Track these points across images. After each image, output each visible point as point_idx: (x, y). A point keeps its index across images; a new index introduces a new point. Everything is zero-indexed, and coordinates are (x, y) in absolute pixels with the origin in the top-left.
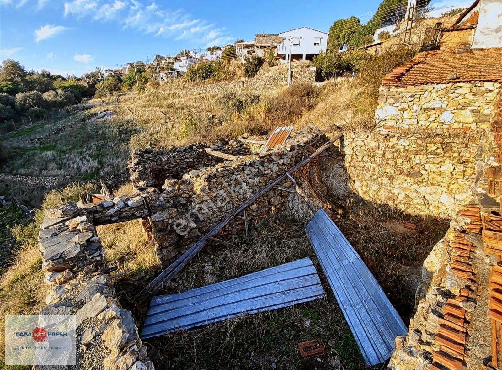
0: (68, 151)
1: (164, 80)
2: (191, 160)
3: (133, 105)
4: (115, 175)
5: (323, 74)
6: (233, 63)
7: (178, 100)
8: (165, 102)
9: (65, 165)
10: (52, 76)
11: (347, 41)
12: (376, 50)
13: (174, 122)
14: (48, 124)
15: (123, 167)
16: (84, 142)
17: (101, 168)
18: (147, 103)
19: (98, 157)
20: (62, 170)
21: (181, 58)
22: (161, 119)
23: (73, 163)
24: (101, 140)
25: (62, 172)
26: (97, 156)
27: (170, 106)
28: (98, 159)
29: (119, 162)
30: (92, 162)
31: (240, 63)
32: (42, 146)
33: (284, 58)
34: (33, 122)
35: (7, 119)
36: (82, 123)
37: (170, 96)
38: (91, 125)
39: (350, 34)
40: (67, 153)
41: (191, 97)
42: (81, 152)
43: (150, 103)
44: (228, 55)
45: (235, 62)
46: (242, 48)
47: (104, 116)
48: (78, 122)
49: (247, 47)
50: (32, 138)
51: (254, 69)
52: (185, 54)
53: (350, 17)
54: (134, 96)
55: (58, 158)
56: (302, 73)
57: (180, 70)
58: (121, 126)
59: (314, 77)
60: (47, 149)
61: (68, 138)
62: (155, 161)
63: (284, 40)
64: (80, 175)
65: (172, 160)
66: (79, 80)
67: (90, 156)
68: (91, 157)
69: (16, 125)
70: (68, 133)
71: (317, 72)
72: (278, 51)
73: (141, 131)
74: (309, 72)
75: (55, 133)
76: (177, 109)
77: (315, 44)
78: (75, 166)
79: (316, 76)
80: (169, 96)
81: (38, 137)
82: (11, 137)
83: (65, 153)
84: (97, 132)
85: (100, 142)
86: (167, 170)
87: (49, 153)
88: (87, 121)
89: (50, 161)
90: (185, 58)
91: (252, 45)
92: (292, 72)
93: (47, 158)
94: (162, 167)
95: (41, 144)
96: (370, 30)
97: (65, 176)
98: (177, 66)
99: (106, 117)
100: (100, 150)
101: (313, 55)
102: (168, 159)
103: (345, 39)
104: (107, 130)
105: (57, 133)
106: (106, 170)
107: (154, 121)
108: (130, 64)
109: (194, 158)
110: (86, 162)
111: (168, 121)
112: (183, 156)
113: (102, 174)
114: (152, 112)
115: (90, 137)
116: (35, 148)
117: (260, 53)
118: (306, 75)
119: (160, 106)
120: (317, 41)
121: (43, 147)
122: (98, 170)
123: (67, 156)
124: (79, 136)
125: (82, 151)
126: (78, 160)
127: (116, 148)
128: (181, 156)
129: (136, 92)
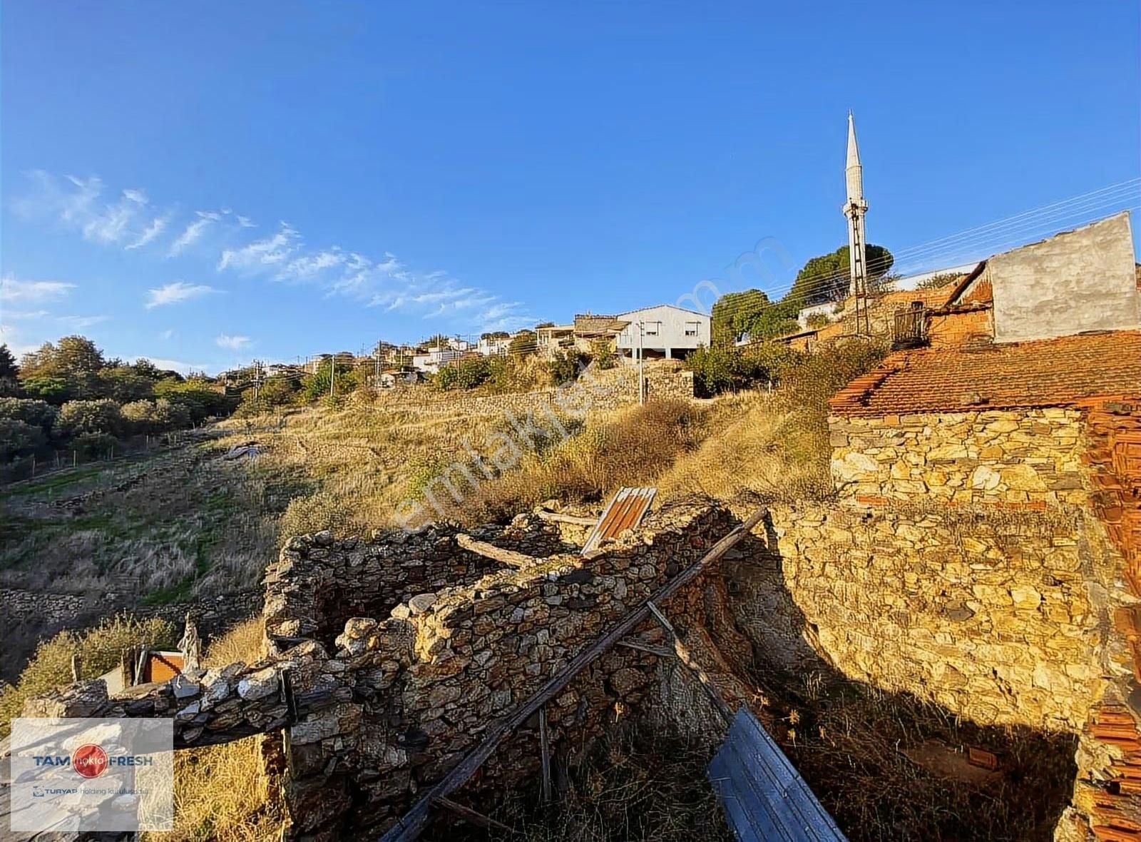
0: (132, 532)
1: (388, 387)
2: (418, 563)
3: (311, 434)
4: (227, 596)
5: (709, 384)
6: (530, 361)
7: (410, 425)
8: (383, 430)
9: (113, 567)
10: (156, 373)
11: (748, 329)
12: (807, 344)
13: (393, 471)
14: (111, 468)
15: (253, 575)
16: (177, 511)
17: (199, 576)
18: (342, 431)
19: (199, 549)
20: (102, 578)
21: (430, 350)
22: (366, 464)
23: (136, 562)
24: (219, 507)
25: (102, 584)
26: (200, 544)
27: (393, 438)
28: (199, 554)
29: (245, 562)
30: (182, 561)
31: (544, 361)
32: (77, 518)
33: (630, 355)
34: (79, 462)
35: (22, 452)
36: (188, 470)
37: (397, 417)
38: (207, 472)
39: (752, 317)
40: (129, 538)
41: (441, 420)
42: (164, 535)
43: (348, 430)
44: (523, 347)
45: (535, 359)
46: (550, 336)
47: (242, 455)
48: (181, 467)
49: (558, 334)
50: (61, 498)
51: (572, 373)
52: (440, 342)
53: (748, 289)
54: (318, 415)
55: (105, 548)
56: (667, 381)
57: (424, 369)
58: (275, 477)
59: (692, 389)
60: (85, 525)
61: (145, 502)
62: (332, 567)
63: (629, 326)
64: (141, 593)
65: (373, 564)
66: (210, 381)
67: (182, 545)
68: (183, 548)
69: (36, 467)
70: (149, 489)
71: (696, 380)
72: (620, 342)
73: (317, 490)
74: (681, 379)
75: (119, 490)
76: (407, 443)
77: (687, 333)
78: (138, 571)
79: (694, 388)
80: (393, 418)
81: (75, 495)
82: (14, 494)
83: (124, 536)
84: (216, 489)
85: (216, 512)
86: (358, 588)
87: (87, 535)
88: (201, 464)
89: (82, 555)
90: (437, 349)
91: (569, 332)
92: (647, 380)
93: (79, 546)
94: (347, 581)
95: (79, 512)
96: (789, 311)
97: (104, 595)
98: (419, 362)
99: (246, 457)
100: (210, 530)
101: (685, 350)
102: (365, 560)
103: (743, 324)
104: (239, 486)
105: (125, 488)
106: (209, 580)
107: (351, 467)
108: (324, 356)
109: (425, 559)
110: (167, 561)
111: (381, 467)
112: (402, 553)
113: (195, 591)
114: (351, 448)
115: (196, 501)
116: (60, 523)
117: (583, 346)
118: (674, 384)
119: (370, 438)
120: (691, 328)
121: (78, 521)
122: (190, 580)
123: (128, 543)
124: (173, 498)
125: (165, 533)
126: (151, 553)
127: (250, 526)
128: (396, 554)
129: (324, 409)
